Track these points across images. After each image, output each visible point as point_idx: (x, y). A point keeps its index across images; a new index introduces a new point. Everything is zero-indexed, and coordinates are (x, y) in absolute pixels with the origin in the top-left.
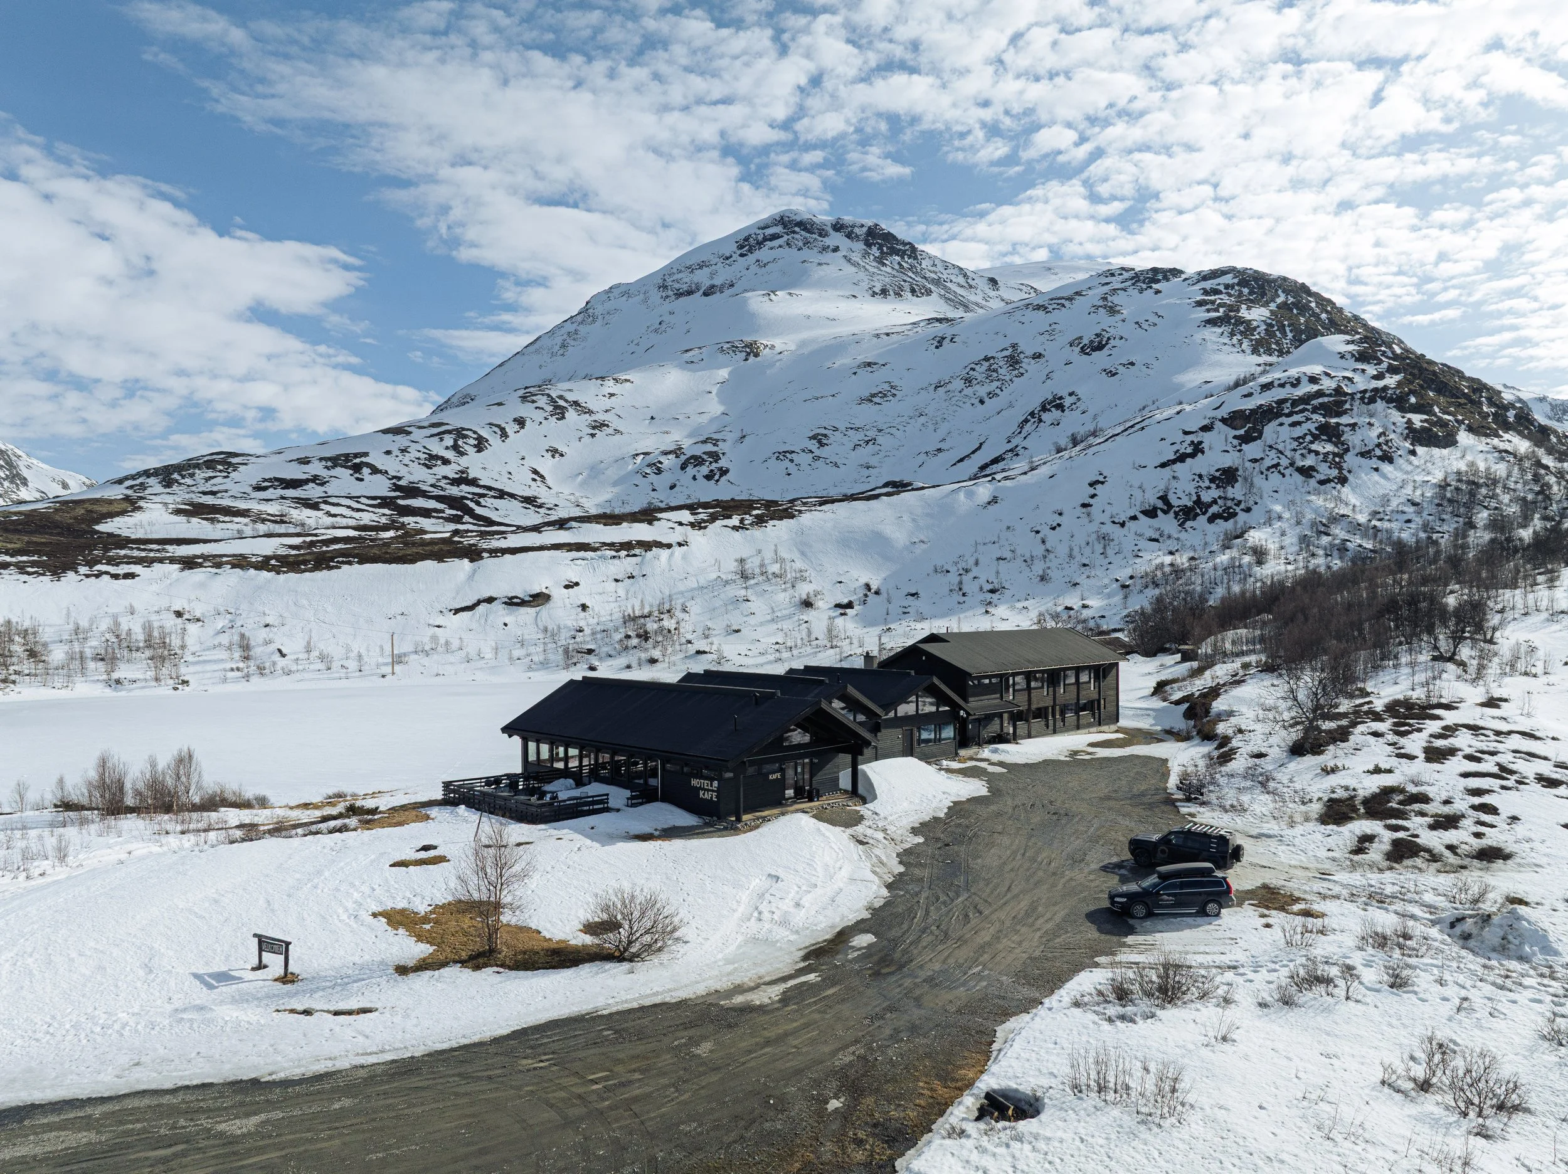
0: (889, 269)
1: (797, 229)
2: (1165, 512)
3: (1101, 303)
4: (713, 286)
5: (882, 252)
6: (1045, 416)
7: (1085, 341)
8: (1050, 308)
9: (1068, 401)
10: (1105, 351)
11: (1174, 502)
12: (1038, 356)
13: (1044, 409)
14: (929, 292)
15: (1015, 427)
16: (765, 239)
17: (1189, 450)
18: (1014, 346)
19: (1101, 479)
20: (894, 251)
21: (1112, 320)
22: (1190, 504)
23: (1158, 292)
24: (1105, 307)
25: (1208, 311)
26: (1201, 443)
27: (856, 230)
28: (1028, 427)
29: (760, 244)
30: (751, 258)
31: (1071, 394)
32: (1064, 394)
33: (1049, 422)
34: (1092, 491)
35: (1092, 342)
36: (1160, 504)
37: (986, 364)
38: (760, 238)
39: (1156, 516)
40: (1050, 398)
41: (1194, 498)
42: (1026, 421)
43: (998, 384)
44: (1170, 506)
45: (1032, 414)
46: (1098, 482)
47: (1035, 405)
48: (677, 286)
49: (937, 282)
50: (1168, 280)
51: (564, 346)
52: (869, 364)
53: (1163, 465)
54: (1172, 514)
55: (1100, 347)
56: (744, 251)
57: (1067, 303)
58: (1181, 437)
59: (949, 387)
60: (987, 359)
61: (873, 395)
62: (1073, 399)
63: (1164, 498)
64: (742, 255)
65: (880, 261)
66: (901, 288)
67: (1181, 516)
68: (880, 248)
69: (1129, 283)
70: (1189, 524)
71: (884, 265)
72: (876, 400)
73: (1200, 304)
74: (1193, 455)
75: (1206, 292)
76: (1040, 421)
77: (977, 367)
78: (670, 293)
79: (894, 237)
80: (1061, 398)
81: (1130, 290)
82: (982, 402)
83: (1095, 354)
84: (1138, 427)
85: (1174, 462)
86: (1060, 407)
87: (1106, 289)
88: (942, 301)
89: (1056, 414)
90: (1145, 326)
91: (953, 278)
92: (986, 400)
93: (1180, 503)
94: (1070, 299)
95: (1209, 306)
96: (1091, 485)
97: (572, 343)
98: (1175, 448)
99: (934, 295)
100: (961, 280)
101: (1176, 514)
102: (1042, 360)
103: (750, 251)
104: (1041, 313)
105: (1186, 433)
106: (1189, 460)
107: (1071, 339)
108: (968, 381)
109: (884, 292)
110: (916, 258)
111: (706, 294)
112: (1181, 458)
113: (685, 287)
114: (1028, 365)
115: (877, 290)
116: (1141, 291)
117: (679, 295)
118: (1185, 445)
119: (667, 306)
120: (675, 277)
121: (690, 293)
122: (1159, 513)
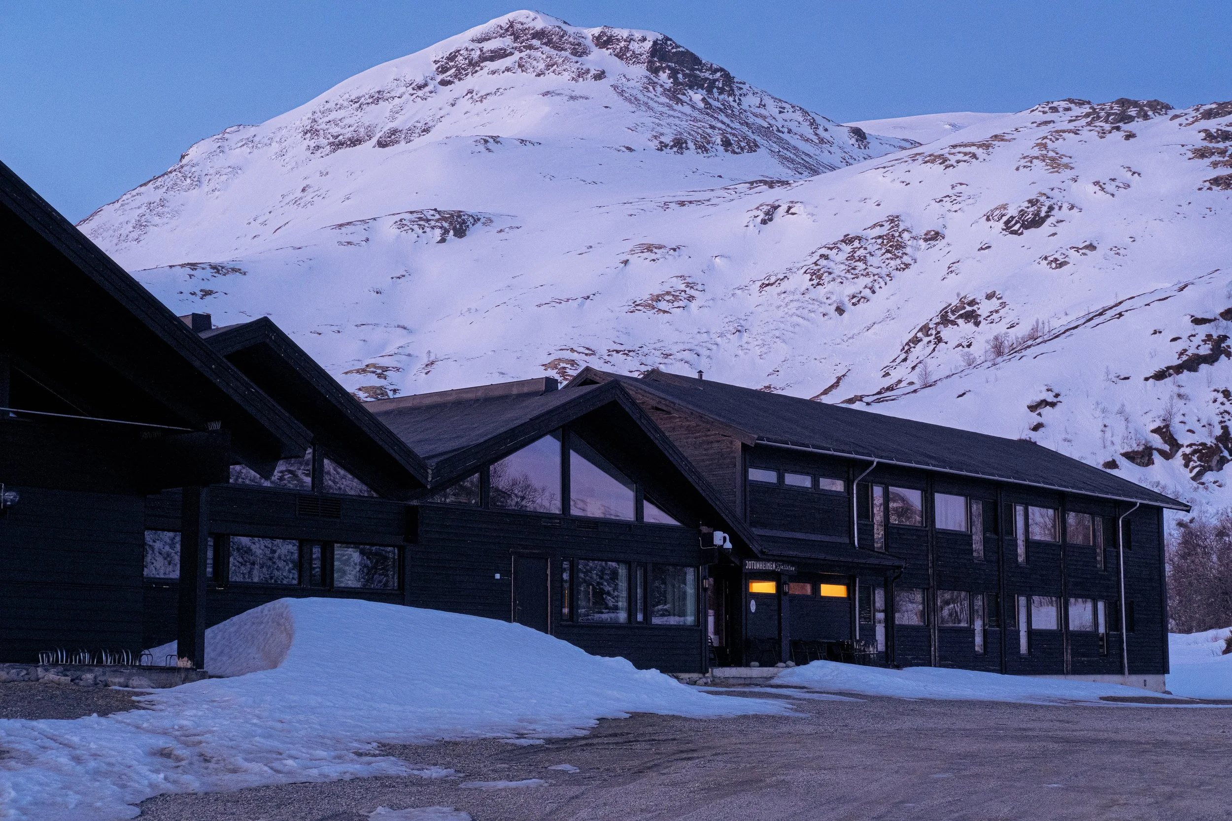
0: (687, 109)
1: (536, 42)
2: (1167, 456)
3: (1036, 152)
4: (394, 132)
5: (676, 82)
6: (947, 333)
7: (1012, 211)
8: (953, 160)
9: (984, 308)
10: (1046, 228)
11: (1184, 439)
12: (934, 236)
13: (945, 320)
14: (753, 147)
15: (896, 351)
16: (483, 58)
17: (1205, 350)
18: (893, 220)
19: (1050, 398)
20: (695, 83)
21: (1055, 179)
22: (1210, 441)
23: (1130, 136)
24: (1043, 158)
25: (1215, 165)
26: (1224, 338)
27: (634, 46)
28: (919, 351)
29: (474, 65)
30: (459, 87)
31: (989, 297)
32: (980, 296)
33: (953, 343)
34: (1034, 419)
35: (1022, 213)
36: (1157, 441)
37: (848, 249)
38: (476, 55)
39: (1150, 462)
40: (955, 302)
41: (1218, 432)
42: (916, 341)
43: (867, 281)
44: (1175, 445)
45: (925, 329)
46: (1044, 403)
47: (930, 313)
48: (335, 130)
49: (767, 132)
50: (1146, 117)
51: (140, 225)
52: (649, 248)
53: (1160, 376)
54: (1178, 459)
55: (1037, 222)
56: (445, 76)
57: (980, 152)
58: (1190, 328)
59: (785, 285)
60: (847, 240)
61: (658, 298)
62: (994, 303)
63: (1164, 432)
64: (444, 83)
65: (674, 95)
66: (707, 139)
67: (1195, 462)
68: (674, 75)
69: (1084, 122)
70: (1209, 477)
71: (679, 101)
72: (663, 305)
73: (1201, 154)
74: (1211, 359)
75: (1209, 136)
76: (939, 340)
77: (832, 254)
78: (323, 141)
79: (696, 60)
80: (972, 303)
81: (1085, 133)
82: (840, 310)
83: (1028, 233)
84: (1110, 314)
85: (1178, 369)
86: (972, 317)
87: (1045, 130)
88: (775, 161)
89: (965, 328)
90: (1111, 187)
91: (793, 126)
92: (848, 306)
93: (1197, 439)
94: (986, 146)
95: (1216, 158)
96: (1032, 408)
97: (156, 219)
98: (1179, 346)
99: (762, 151)
100: (808, 132)
101: (1187, 459)
102: (941, 243)
103: (458, 76)
104: (938, 168)
105: (1197, 321)
106: (1204, 367)
107: (987, 209)
108: (817, 276)
109: (679, 144)
110: (731, 93)
111: (381, 144)
112: (1192, 364)
113: (348, 133)
114: (917, 249)
115: (668, 139)
116: (1103, 134)
117: (338, 145)
118: (1197, 340)
119: (318, 162)
120: (333, 116)
121: (355, 142)
122: (1156, 457)
